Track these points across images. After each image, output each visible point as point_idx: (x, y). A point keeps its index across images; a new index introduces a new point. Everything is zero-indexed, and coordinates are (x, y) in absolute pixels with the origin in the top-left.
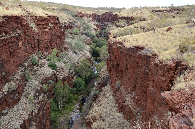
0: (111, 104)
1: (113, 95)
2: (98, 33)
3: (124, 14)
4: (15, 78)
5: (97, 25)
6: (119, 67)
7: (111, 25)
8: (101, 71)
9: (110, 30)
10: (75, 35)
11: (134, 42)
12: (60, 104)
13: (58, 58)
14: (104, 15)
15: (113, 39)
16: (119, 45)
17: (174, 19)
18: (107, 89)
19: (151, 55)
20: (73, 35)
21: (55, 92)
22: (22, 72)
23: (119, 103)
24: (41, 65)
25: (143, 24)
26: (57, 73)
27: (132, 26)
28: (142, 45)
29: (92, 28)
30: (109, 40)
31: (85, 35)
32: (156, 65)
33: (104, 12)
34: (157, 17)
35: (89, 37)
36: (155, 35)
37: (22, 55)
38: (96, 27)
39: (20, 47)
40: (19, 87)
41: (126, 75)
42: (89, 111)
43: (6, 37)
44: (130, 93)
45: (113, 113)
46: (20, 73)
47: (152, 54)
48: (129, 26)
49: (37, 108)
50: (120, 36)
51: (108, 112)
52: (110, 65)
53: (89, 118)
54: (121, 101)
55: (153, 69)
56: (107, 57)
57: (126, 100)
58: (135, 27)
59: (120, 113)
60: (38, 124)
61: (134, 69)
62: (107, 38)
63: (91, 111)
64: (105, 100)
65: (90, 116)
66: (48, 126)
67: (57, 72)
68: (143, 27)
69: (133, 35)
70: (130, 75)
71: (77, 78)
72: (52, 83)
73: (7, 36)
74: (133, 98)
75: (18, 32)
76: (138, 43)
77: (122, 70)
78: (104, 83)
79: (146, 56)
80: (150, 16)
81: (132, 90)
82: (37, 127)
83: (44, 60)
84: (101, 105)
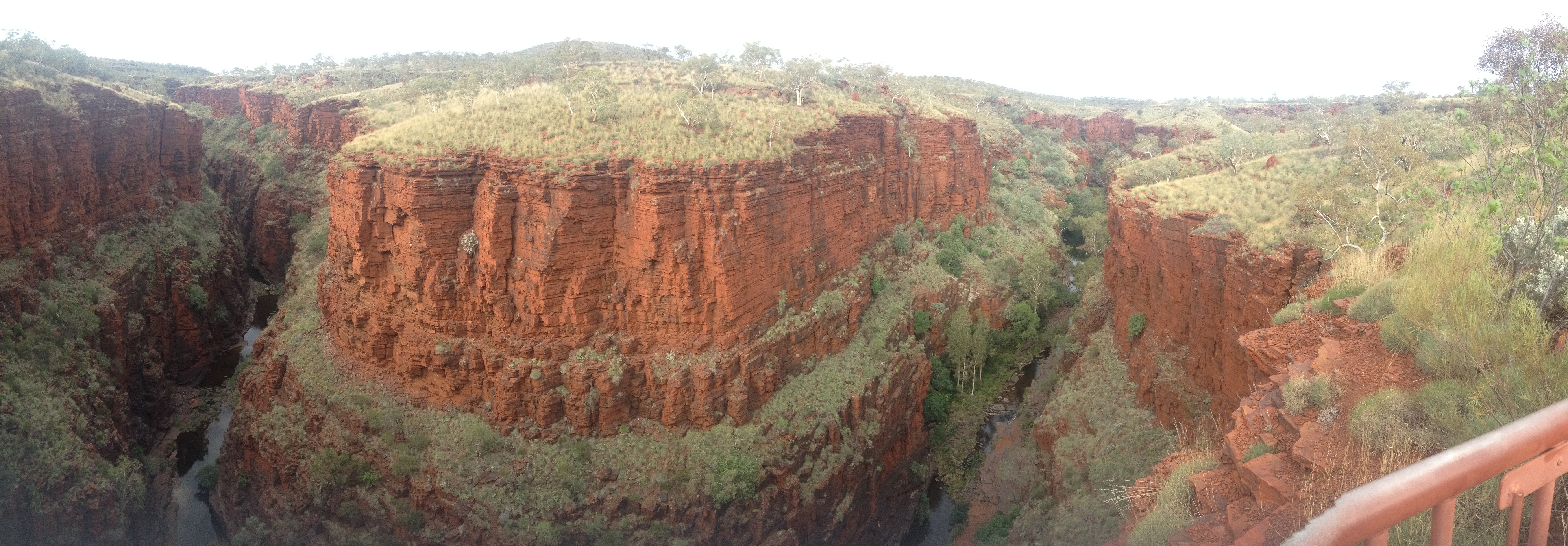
0: (1114, 383)
1: (1121, 357)
2: (1081, 175)
3: (1150, 119)
4: (846, 281)
5: (1076, 151)
6: (1140, 274)
7: (1119, 152)
8: (1088, 285)
9: (1115, 167)
10: (1018, 177)
11: (1181, 200)
12: (962, 373)
13: (967, 241)
14: (1098, 120)
15: (1121, 193)
16: (1137, 211)
17: (1282, 134)
18: (1103, 338)
19: (1227, 238)
20: (1012, 177)
21: (947, 338)
22: (865, 271)
23: (1140, 381)
24: (918, 256)
25: (1204, 148)
26: (960, 284)
27: (1172, 156)
28: (1202, 208)
29: (1064, 161)
30: (1110, 197)
31: (1044, 180)
32: (1241, 263)
33: (1100, 111)
34: (1239, 129)
35: (1056, 184)
36: (1235, 179)
37: (874, 224)
38: (1075, 157)
39: (871, 200)
40: (851, 308)
41: (1159, 298)
42: (1046, 402)
43: (841, 172)
44: (1174, 350)
45: (1120, 410)
46: (862, 271)
47: (1231, 234)
48: (1166, 156)
49: (889, 375)
50: (1139, 184)
51: (1107, 408)
52: (1113, 269)
53: (1045, 424)
54: (1145, 373)
55: (1234, 276)
56: (1104, 247)
57: (1160, 370)
58: (1181, 158)
59: (1145, 407)
60: (886, 420)
61: (1183, 279)
62: (1106, 191)
63: (1053, 403)
64: (1096, 369)
65: (1049, 417)
66: (916, 429)
67: (960, 281)
68: (1202, 158)
69: (1178, 182)
70: (1172, 297)
71: (1015, 304)
72: (944, 312)
73: (844, 170)
74: (1184, 363)
75: (871, 159)
76: (1190, 204)
77: (1148, 284)
78: (1095, 321)
79: (1214, 239)
80: (1221, 124)
81: (1178, 340)
82: (883, 425)
83: (928, 242)
84: (1084, 386)
